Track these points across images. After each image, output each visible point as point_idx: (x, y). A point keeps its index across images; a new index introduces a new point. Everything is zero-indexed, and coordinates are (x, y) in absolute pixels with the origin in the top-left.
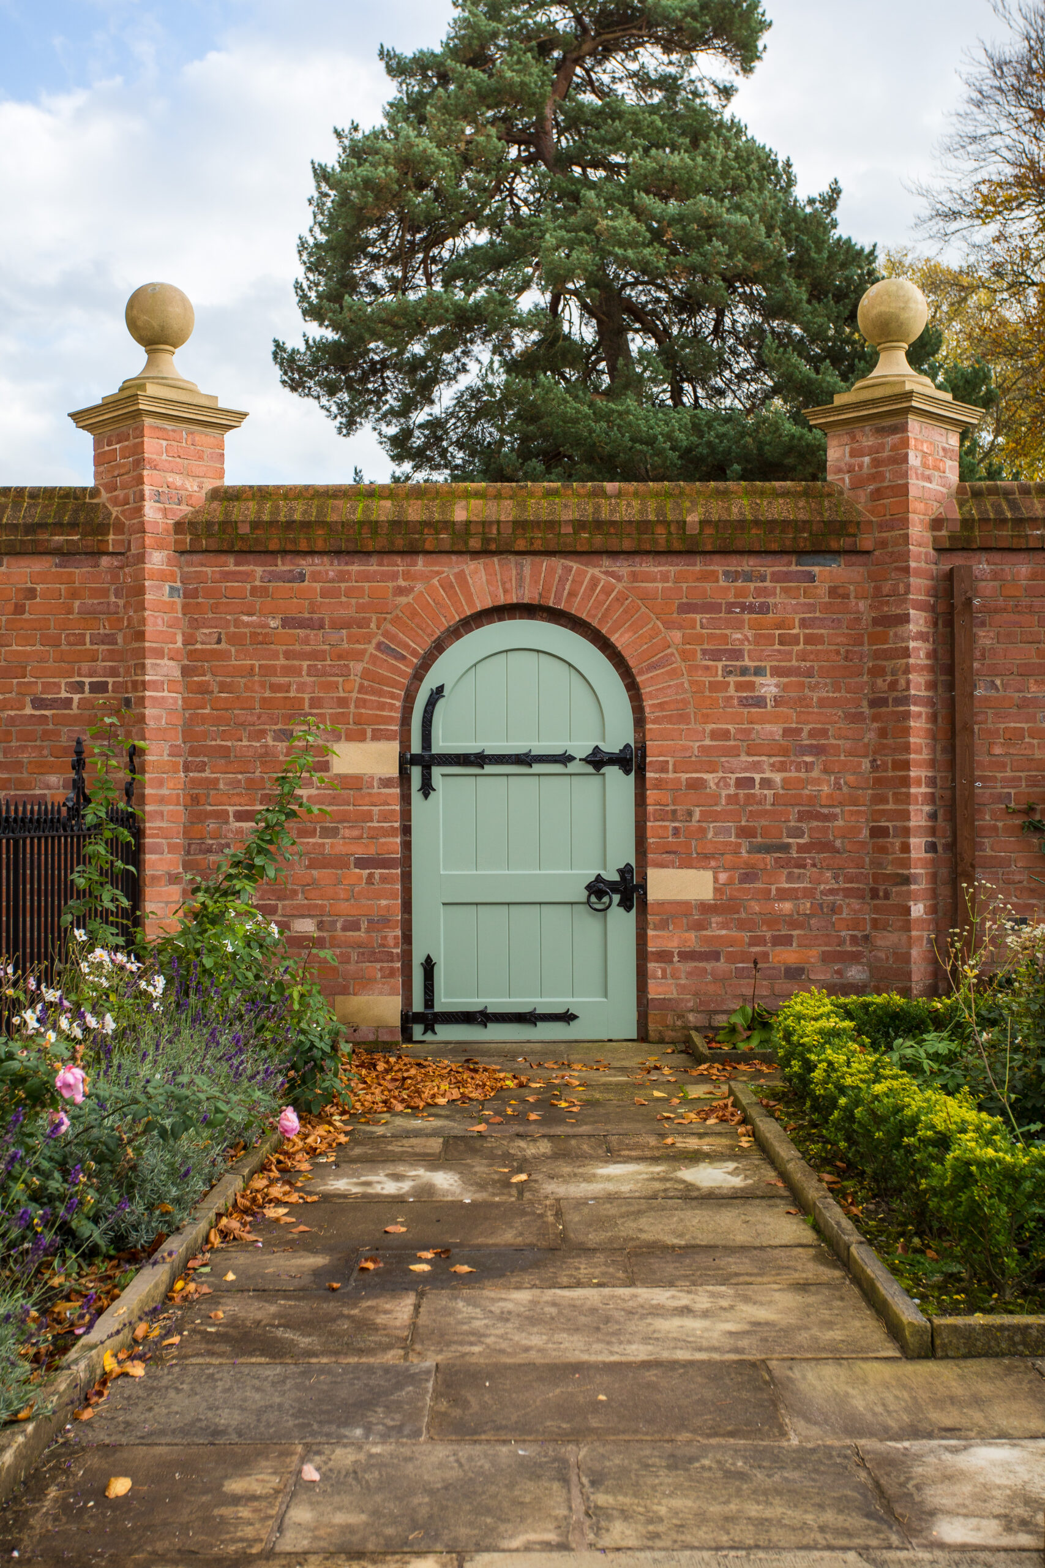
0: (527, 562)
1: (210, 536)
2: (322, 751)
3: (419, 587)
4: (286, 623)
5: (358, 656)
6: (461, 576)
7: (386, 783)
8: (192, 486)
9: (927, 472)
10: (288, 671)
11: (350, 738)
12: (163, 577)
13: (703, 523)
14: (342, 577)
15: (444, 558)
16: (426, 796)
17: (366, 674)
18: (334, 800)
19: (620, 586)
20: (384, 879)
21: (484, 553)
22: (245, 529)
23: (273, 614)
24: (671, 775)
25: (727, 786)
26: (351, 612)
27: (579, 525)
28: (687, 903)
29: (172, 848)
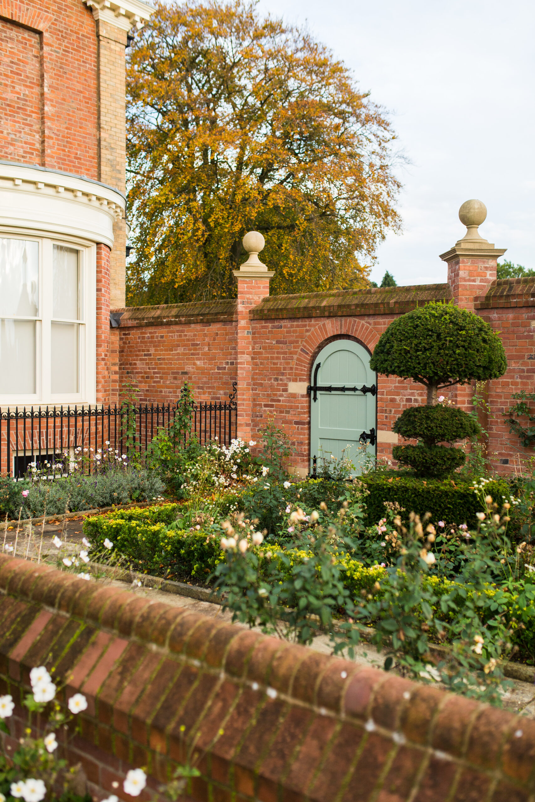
0: (343, 319)
1: (257, 314)
2: (286, 385)
3: (313, 329)
4: (278, 342)
5: (296, 353)
6: (324, 325)
7: (303, 396)
8: (256, 298)
9: (472, 278)
10: (278, 358)
11: (293, 381)
12: (244, 328)
13: (396, 303)
14: (292, 326)
15: (319, 319)
16: (315, 401)
17: (298, 359)
18: (289, 401)
19: (370, 327)
20: (302, 429)
21: (329, 317)
22: (266, 312)
23: (273, 339)
24: (385, 397)
25: (403, 401)
26: (294, 339)
27: (357, 306)
28: (389, 444)
29: (247, 415)
